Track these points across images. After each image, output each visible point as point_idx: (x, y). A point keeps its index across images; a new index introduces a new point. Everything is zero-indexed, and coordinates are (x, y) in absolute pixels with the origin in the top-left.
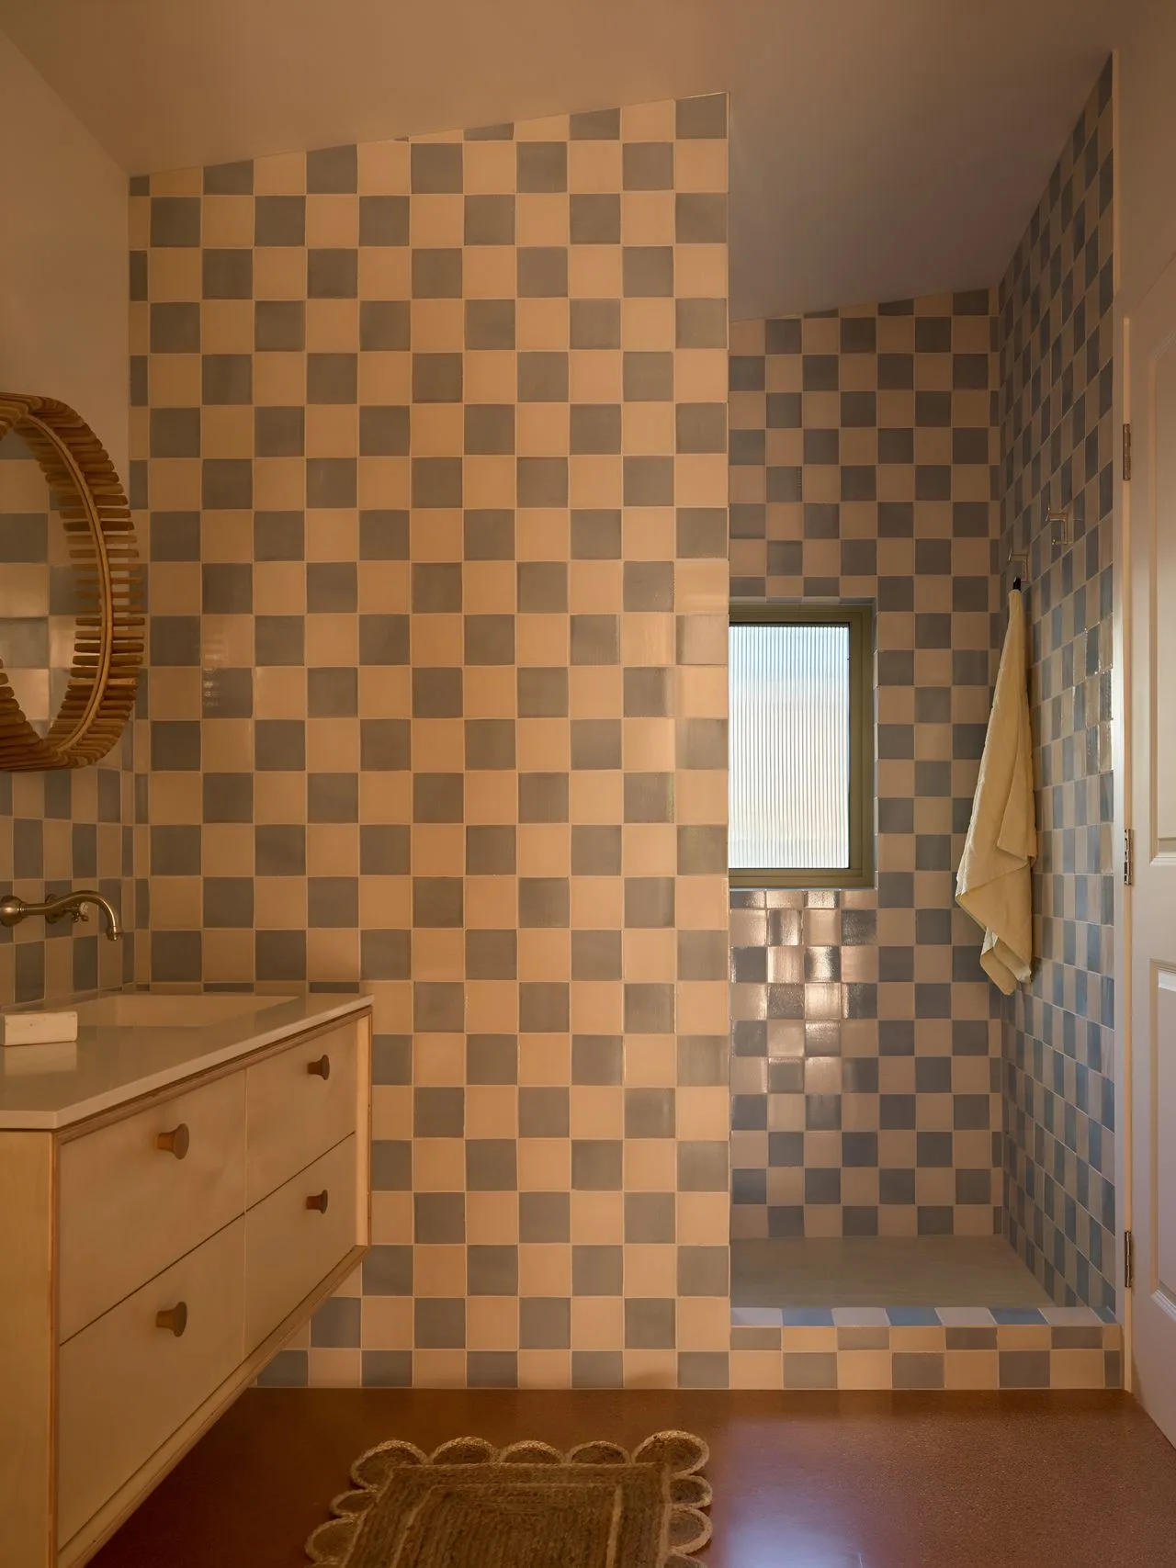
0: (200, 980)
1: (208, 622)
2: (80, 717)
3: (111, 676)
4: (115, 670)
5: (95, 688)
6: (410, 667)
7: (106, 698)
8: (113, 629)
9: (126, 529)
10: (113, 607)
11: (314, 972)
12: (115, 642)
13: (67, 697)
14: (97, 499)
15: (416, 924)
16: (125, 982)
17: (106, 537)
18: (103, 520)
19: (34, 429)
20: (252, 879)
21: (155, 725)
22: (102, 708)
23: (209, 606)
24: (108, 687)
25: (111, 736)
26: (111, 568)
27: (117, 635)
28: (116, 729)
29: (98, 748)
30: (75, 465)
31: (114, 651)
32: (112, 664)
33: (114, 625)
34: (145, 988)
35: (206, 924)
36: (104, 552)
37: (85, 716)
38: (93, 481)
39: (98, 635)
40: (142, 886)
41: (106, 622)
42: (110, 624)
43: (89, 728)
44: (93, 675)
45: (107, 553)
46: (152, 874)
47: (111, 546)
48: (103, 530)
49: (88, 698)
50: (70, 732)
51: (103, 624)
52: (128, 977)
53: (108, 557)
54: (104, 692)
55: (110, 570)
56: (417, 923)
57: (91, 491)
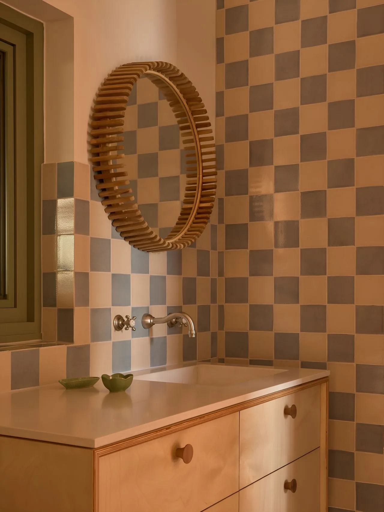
0: (248, 358)
1: (252, 171)
2: (185, 224)
3: (201, 202)
4: (204, 199)
5: (193, 208)
6: (355, 187)
7: (198, 213)
8: (202, 178)
9: (207, 126)
10: (202, 167)
11: (304, 356)
12: (203, 185)
13: (181, 214)
14: (193, 113)
15: (357, 332)
16: (211, 358)
17: (198, 132)
18: (197, 123)
19: (159, 80)
20: (272, 305)
21: (227, 226)
22: (196, 218)
23: (252, 164)
24: (200, 208)
25: (197, 233)
26: (201, 147)
27: (204, 181)
28: (200, 229)
29: (191, 239)
30: (181, 96)
31: (203, 190)
32: (202, 196)
33: (203, 176)
34: (221, 361)
35: (250, 329)
36: (198, 140)
37: (187, 223)
38: (191, 103)
39: (195, 182)
40: (221, 308)
41: (199, 174)
42: (201, 176)
43: (189, 229)
44: (192, 203)
45: (199, 139)
46: (226, 302)
47: (201, 136)
48: (197, 128)
49: (189, 214)
50: (179, 231)
51: (198, 176)
52: (214, 355)
53: (200, 142)
54: (197, 210)
55: (201, 148)
56: (359, 331)
57: (190, 109)
